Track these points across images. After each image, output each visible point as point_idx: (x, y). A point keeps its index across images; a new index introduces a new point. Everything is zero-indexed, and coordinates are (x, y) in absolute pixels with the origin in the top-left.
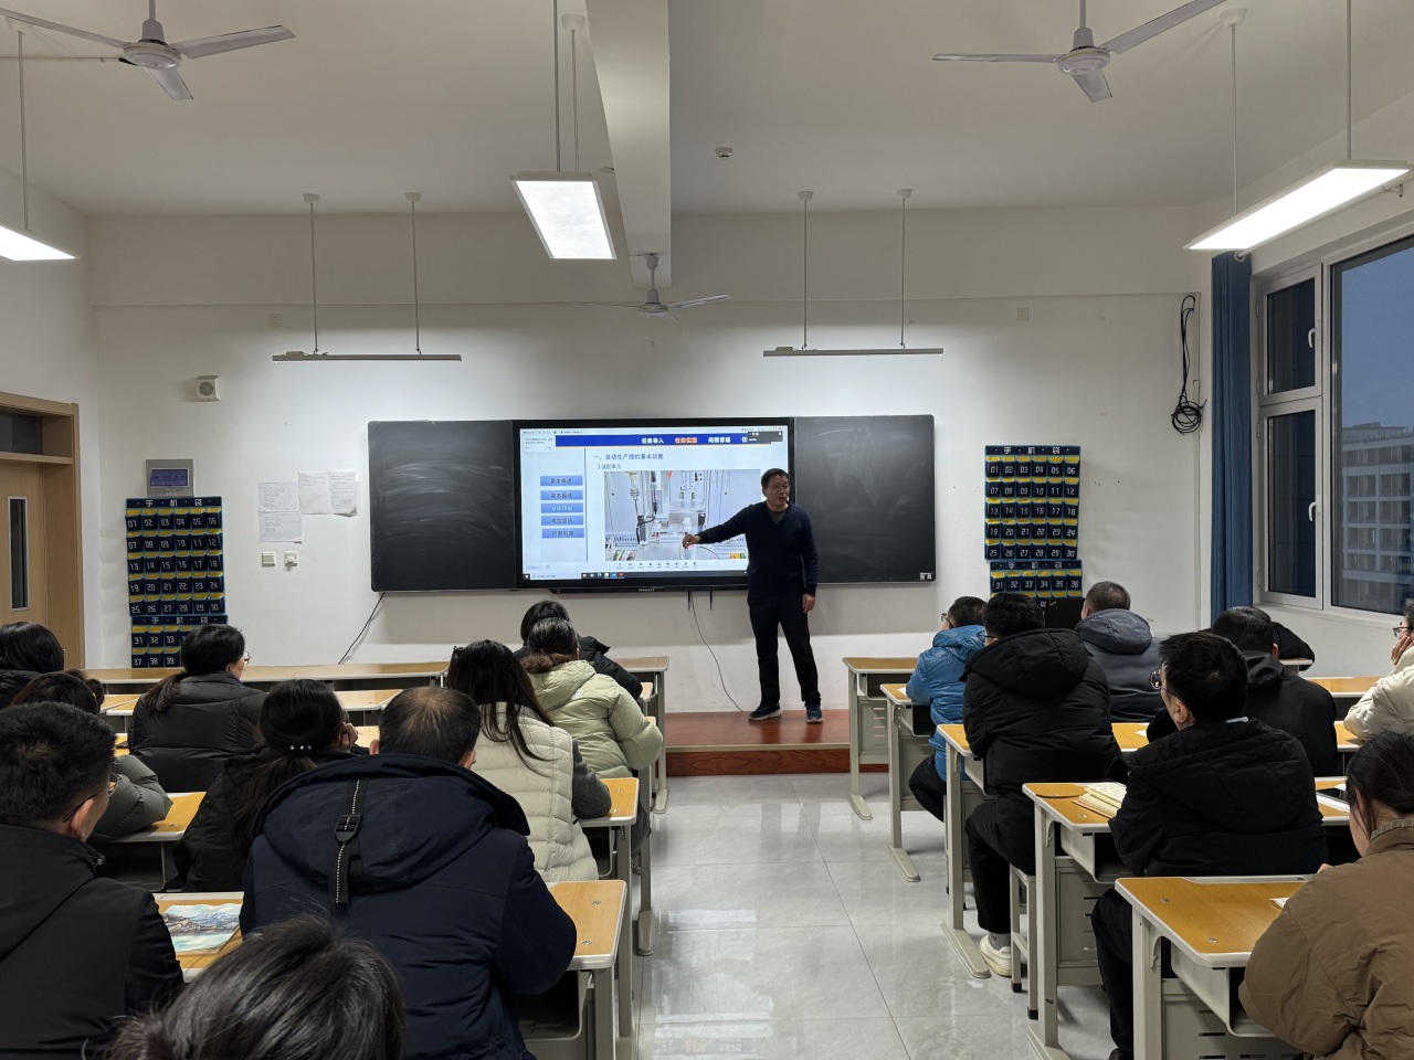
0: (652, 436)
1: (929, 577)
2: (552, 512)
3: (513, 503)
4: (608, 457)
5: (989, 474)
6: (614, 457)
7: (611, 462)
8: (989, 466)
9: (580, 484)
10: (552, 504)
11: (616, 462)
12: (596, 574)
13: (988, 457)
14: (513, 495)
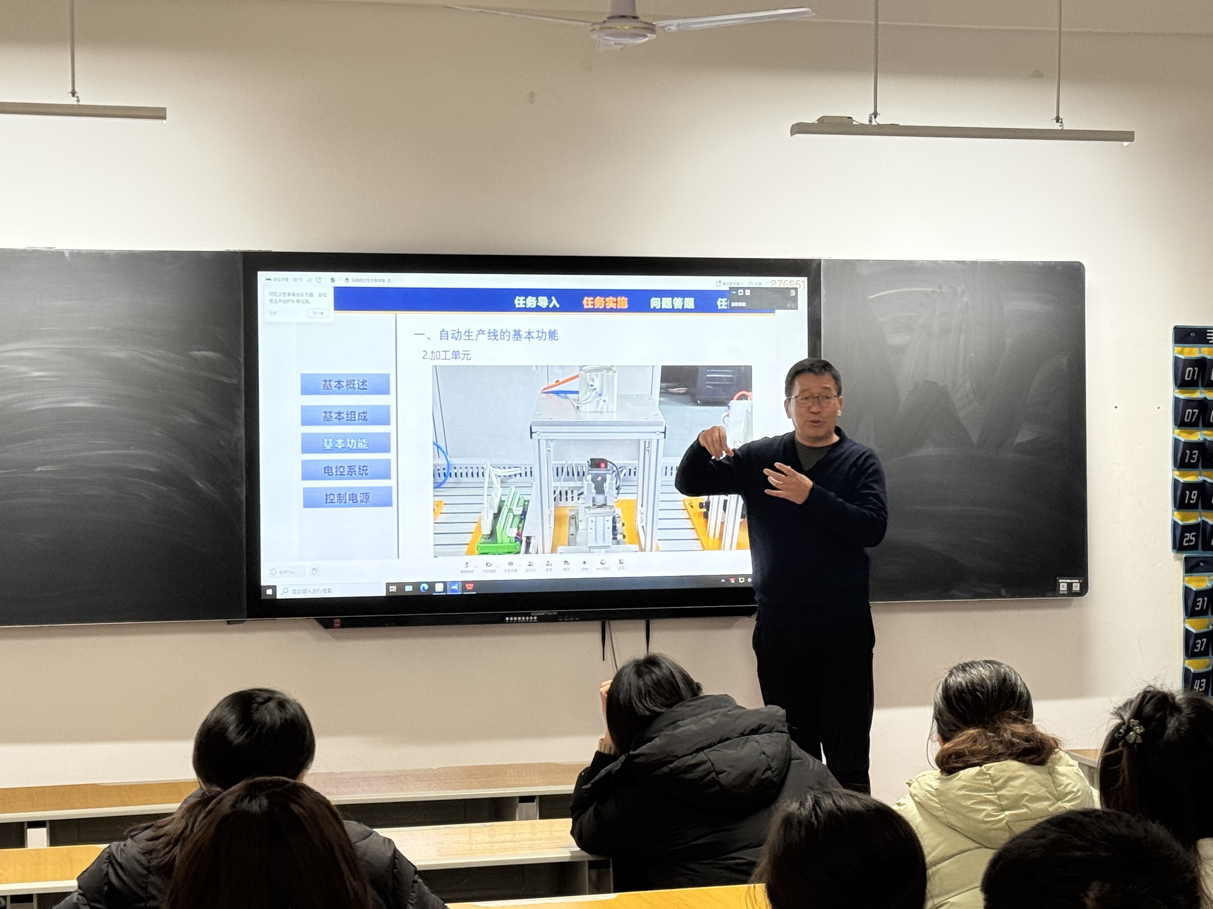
0: (536, 293)
1: (1076, 587)
2: (325, 451)
3: (241, 432)
4: (444, 335)
5: (1181, 383)
6: (457, 335)
7: (452, 345)
8: (1179, 366)
9: (386, 391)
10: (328, 436)
11: (461, 345)
12: (416, 585)
13: (1178, 349)
14: (241, 412)
